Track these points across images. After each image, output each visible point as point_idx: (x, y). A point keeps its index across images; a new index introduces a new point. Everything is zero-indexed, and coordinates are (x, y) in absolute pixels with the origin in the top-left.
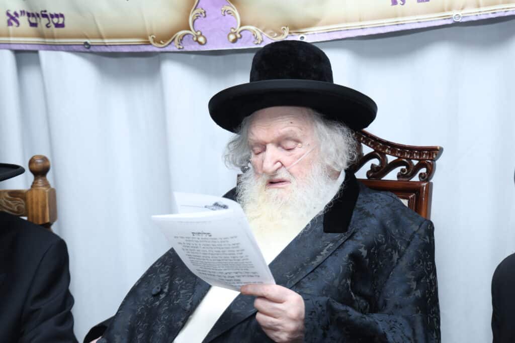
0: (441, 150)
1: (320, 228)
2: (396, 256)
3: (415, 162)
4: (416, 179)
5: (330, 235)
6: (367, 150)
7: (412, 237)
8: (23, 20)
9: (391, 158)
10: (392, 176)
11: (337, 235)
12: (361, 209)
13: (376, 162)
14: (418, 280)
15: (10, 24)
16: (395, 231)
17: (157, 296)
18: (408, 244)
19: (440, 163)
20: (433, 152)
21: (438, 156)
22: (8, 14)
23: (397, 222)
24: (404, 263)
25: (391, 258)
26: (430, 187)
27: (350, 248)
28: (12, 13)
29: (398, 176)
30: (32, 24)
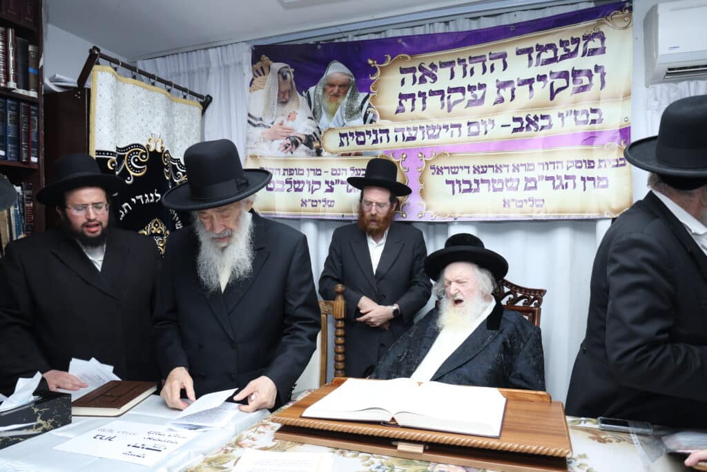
0: (546, 291)
1: (485, 327)
2: (522, 344)
3: (532, 297)
4: (533, 305)
5: (490, 331)
6: (506, 290)
7: (530, 335)
8: (309, 204)
9: (519, 295)
10: (520, 303)
11: (494, 331)
12: (505, 319)
13: (512, 296)
14: (534, 356)
15: (302, 205)
16: (522, 332)
17: (400, 357)
18: (528, 339)
19: (545, 298)
20: (542, 292)
21: (544, 294)
22: (302, 201)
23: (523, 328)
24: (526, 349)
25: (520, 345)
26: (540, 310)
28: (304, 200)
29: (524, 304)
30: (313, 206)
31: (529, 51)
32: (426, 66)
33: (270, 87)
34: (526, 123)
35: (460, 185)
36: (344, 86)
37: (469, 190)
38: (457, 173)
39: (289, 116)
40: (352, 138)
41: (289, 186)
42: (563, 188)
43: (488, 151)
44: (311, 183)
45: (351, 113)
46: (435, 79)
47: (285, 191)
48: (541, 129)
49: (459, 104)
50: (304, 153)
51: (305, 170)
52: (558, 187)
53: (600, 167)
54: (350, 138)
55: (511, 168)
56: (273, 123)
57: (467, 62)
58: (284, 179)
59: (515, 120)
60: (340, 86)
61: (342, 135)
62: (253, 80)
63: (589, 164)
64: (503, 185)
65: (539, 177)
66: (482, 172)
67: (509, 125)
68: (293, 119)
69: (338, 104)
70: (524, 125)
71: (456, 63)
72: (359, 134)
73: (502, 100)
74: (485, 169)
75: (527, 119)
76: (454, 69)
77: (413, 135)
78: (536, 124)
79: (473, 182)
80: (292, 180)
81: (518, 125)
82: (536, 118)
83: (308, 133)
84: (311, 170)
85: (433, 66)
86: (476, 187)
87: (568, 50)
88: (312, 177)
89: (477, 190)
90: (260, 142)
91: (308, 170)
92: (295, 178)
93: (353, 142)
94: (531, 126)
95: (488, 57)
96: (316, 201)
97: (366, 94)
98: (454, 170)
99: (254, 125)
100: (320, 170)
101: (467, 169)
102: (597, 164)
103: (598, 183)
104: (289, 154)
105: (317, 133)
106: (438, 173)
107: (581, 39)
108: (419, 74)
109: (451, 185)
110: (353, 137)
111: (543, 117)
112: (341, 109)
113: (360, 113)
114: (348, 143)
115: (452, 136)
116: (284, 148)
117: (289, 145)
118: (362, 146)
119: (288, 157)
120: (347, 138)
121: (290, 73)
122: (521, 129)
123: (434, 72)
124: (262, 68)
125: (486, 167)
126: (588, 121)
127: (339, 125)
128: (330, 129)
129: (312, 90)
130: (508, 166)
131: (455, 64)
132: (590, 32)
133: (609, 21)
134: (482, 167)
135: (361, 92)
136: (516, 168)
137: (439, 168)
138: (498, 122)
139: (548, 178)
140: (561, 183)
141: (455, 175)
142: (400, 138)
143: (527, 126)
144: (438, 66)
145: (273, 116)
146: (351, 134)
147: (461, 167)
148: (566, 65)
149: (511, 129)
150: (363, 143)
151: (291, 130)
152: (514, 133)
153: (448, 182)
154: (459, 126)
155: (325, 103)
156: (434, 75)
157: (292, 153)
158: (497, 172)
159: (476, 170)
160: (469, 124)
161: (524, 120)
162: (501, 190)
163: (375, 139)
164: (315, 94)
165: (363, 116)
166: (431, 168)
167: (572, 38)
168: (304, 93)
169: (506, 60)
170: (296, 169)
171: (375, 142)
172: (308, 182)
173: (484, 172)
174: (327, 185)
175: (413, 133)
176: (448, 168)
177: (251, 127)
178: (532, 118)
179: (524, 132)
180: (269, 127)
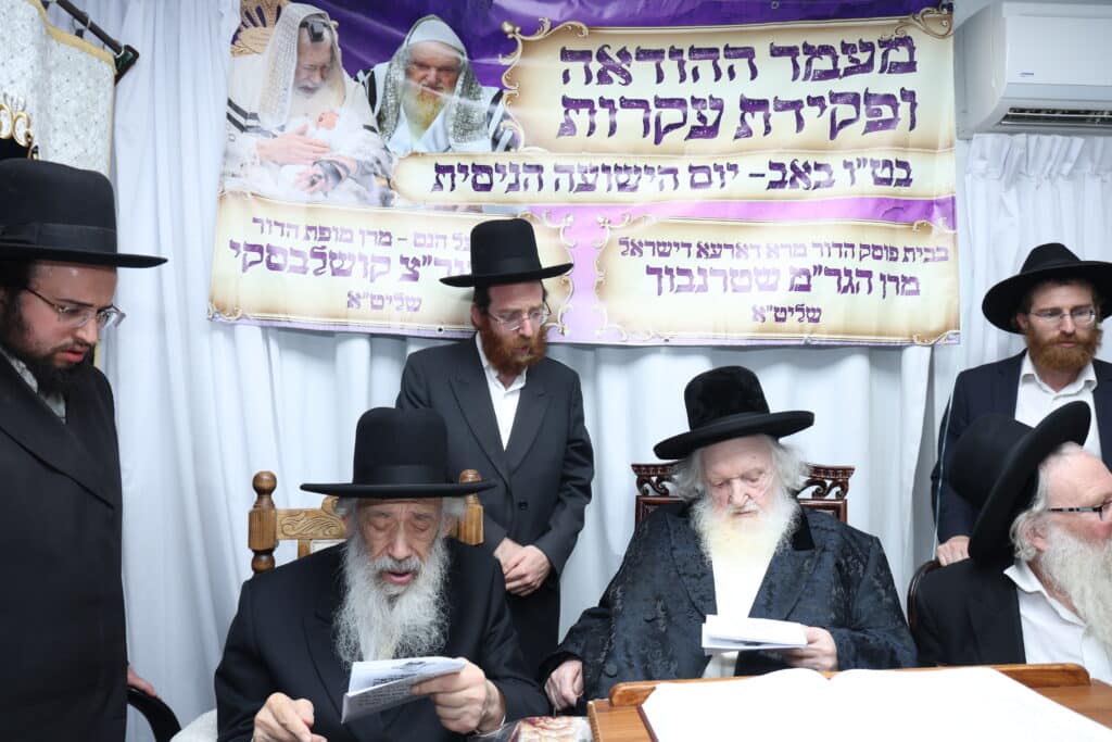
0: (853, 470)
1: (789, 546)
3: (829, 482)
4: (832, 495)
8: (366, 302)
15: (349, 305)
19: (852, 482)
20: (847, 471)
21: (851, 475)
22: (349, 295)
26: (846, 504)
27: (829, 560)
28: (354, 294)
29: (813, 494)
30: (374, 307)
31: (791, 52)
32: (612, 53)
33: (278, 54)
34: (790, 174)
35: (672, 277)
36: (449, 71)
37: (690, 288)
38: (667, 255)
39: (321, 120)
40: (463, 175)
41: (319, 262)
42: (853, 292)
43: (724, 219)
44: (369, 260)
45: (465, 126)
46: (628, 79)
47: (310, 272)
48: (815, 188)
49: (675, 131)
50: (353, 198)
51: (356, 233)
52: (845, 290)
53: (906, 259)
54: (459, 177)
55: (764, 251)
56: (282, 128)
57: (686, 56)
58: (306, 247)
59: (773, 166)
60: (440, 69)
61: (440, 169)
62: (239, 31)
63: (892, 254)
64: (750, 280)
65: (815, 267)
66: (713, 256)
67: (763, 175)
68: (330, 126)
69: (438, 105)
70: (788, 178)
71: (667, 55)
72: (478, 169)
73: (749, 133)
74: (718, 250)
75: (793, 167)
76: (662, 66)
77: (590, 181)
78: (806, 177)
79: (695, 272)
80: (327, 251)
81: (777, 176)
82: (807, 167)
83: (361, 157)
84: (370, 233)
85: (623, 54)
86: (701, 283)
87: (857, 61)
88: (372, 248)
89: (704, 288)
90: (253, 164)
91: (362, 232)
92: (332, 246)
93: (464, 184)
94: (798, 179)
95: (722, 53)
96: (381, 297)
97: (495, 90)
98: (662, 249)
99: (243, 128)
100: (388, 234)
101: (686, 249)
102: (901, 254)
103: (903, 286)
104: (320, 196)
105: (384, 162)
106: (633, 253)
107: (876, 45)
108: (595, 66)
109: (655, 277)
110: (467, 175)
111: (818, 167)
112: (445, 115)
113: (485, 127)
114: (453, 185)
115: (662, 188)
116: (308, 183)
117: (320, 177)
118: (483, 195)
119: (317, 202)
120: (453, 177)
121: (330, 29)
122: (781, 184)
123: (624, 66)
124: (259, 11)
125: (720, 246)
126: (891, 179)
127: (437, 147)
128: (415, 154)
129: (380, 70)
130: (758, 247)
131: (663, 58)
132: (889, 35)
133: (918, 21)
134: (713, 246)
135: (485, 85)
136: (772, 251)
137: (636, 242)
138: (744, 170)
139: (829, 272)
140: (850, 283)
141: (664, 259)
142: (565, 184)
143: (792, 179)
144: (634, 56)
145: (283, 112)
146: (463, 169)
147: (676, 245)
148: (855, 84)
149: (765, 182)
150: (488, 187)
151: (325, 147)
152: (771, 190)
153: (650, 271)
154: (674, 171)
155: (410, 100)
156: (624, 71)
157: (326, 194)
158: (738, 256)
159: (702, 250)
160: (691, 169)
161: (788, 168)
162: (748, 289)
163: (513, 181)
164: (388, 79)
165: (491, 135)
166: (621, 243)
167: (861, 41)
168: (360, 74)
169: (754, 61)
170: (335, 229)
171: (513, 187)
172: (362, 258)
173: (715, 256)
174: (404, 266)
175: (590, 178)
176: (651, 244)
177: (235, 130)
178: (799, 165)
179: (787, 190)
180: (275, 136)
